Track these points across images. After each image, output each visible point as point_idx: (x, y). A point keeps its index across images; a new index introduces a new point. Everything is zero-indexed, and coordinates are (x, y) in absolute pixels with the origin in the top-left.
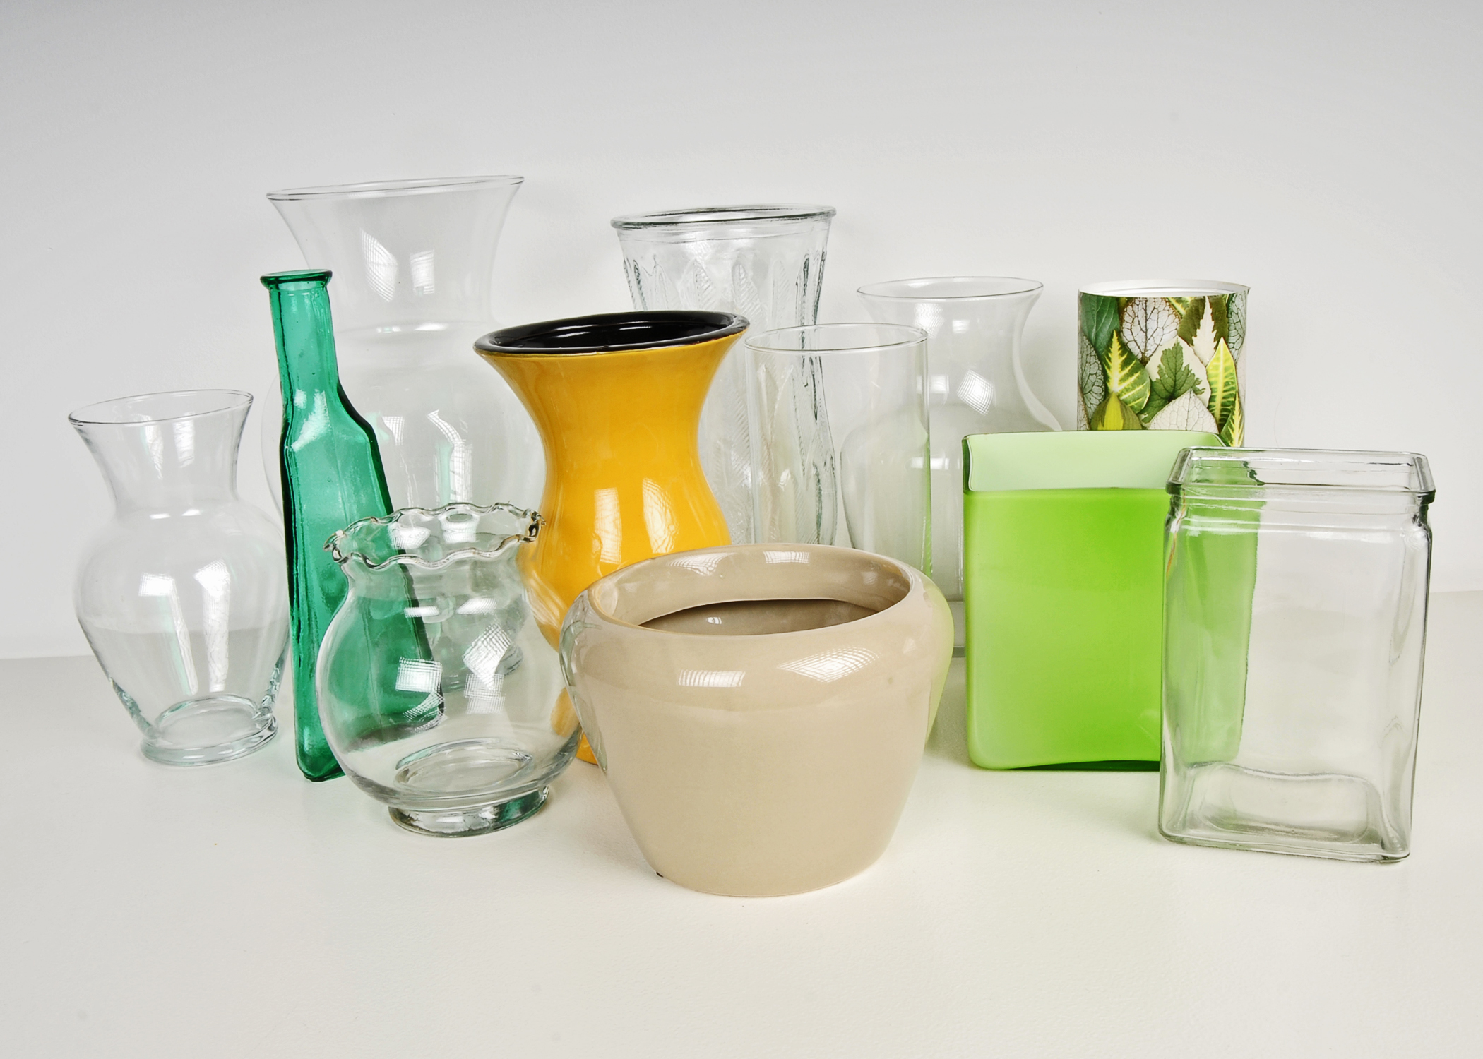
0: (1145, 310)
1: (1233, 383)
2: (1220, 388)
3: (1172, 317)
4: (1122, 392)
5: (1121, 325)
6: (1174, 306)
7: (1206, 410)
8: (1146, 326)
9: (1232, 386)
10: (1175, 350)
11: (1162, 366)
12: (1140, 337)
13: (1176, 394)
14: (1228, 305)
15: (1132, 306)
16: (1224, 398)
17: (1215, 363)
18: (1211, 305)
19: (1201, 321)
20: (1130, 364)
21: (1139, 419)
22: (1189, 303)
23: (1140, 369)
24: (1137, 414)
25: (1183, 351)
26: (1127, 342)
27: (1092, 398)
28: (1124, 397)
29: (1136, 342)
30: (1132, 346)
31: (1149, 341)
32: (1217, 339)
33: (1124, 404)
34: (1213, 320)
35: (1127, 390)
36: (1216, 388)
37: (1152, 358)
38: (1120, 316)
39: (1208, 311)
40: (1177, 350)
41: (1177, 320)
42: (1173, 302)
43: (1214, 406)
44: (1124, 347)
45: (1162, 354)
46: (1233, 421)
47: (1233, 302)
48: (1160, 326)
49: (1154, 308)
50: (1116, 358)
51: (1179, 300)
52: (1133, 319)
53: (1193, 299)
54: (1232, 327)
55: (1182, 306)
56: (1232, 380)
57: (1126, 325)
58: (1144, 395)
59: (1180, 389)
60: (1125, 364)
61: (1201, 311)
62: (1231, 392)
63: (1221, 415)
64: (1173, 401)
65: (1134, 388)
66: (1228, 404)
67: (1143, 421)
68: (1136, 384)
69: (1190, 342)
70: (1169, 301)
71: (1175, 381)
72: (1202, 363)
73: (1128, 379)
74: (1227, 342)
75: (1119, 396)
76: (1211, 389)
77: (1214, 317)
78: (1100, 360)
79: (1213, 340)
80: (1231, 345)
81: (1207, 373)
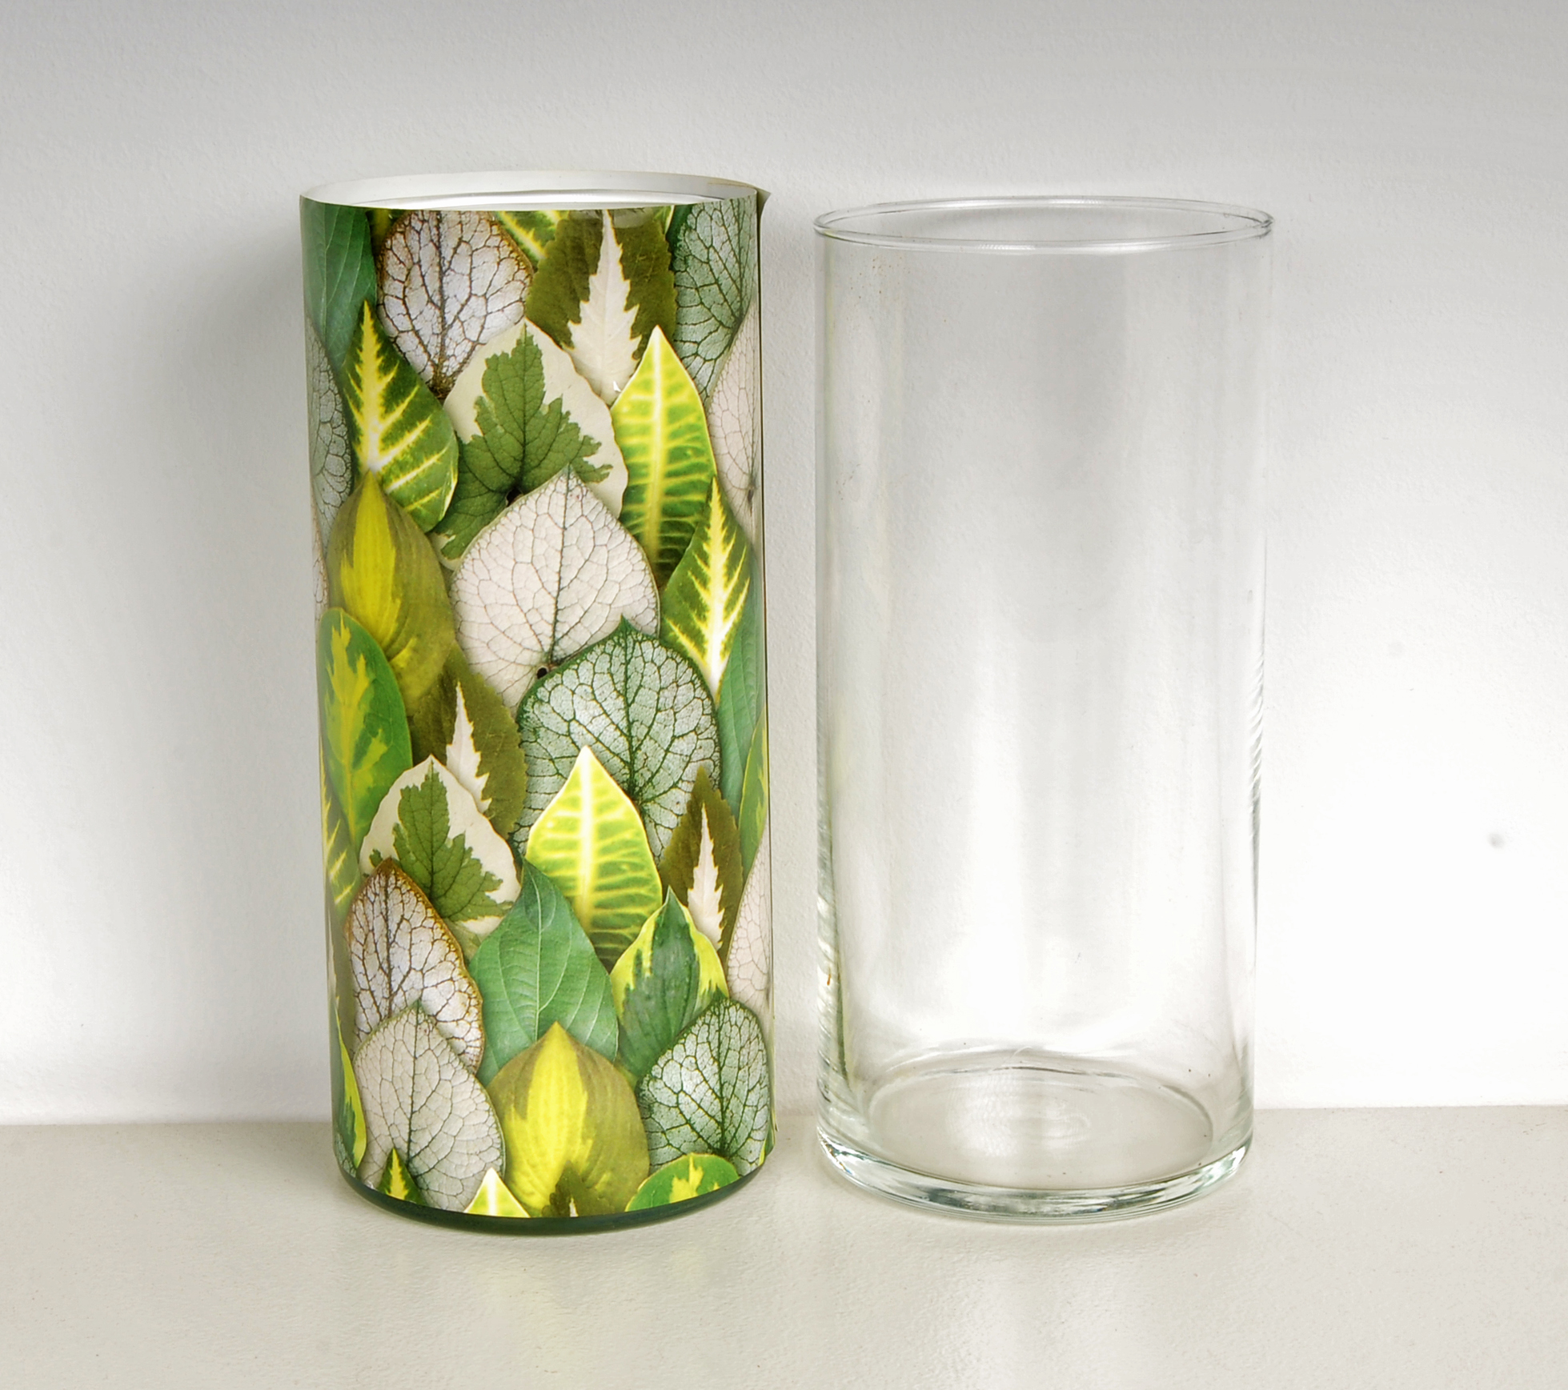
0: (438, 247)
1: (698, 452)
2: (655, 460)
3: (508, 267)
4: (390, 472)
5: (381, 288)
6: (512, 236)
7: (615, 526)
8: (441, 290)
9: (694, 460)
10: (520, 358)
11: (487, 400)
12: (428, 320)
13: (528, 480)
14: (672, 238)
15: (403, 233)
16: (669, 493)
17: (639, 396)
18: (620, 234)
19: (592, 278)
20: (405, 395)
21: (434, 548)
22: (554, 228)
23: (432, 411)
24: (428, 534)
25: (544, 359)
26: (396, 333)
27: (327, 487)
28: (397, 484)
29: (417, 333)
30: (408, 344)
31: (450, 333)
32: (642, 330)
33: (395, 504)
34: (626, 278)
35: (401, 466)
36: (645, 466)
37: (460, 378)
38: (376, 260)
39: (611, 252)
40: (526, 359)
41: (522, 275)
42: (511, 224)
43: (640, 515)
44: (389, 347)
45: (485, 368)
46: (705, 558)
47: (689, 228)
48: (479, 290)
49: (461, 240)
50: (373, 383)
51: (528, 219)
52: (409, 270)
53: (566, 217)
54: (690, 296)
55: (537, 237)
56: (698, 445)
57: (393, 288)
58: (442, 481)
59: (538, 466)
60: (393, 395)
61: (589, 251)
62: (695, 477)
63: (665, 540)
64: (521, 500)
65: (417, 462)
66: (685, 509)
67: (444, 552)
68: (422, 449)
69: (562, 338)
70: (500, 223)
71: (524, 444)
72: (599, 393)
73: (402, 436)
74: (673, 339)
75: (383, 482)
76: (628, 467)
77: (629, 268)
78: (339, 384)
79: (629, 332)
80: (688, 348)
81: (613, 423)
